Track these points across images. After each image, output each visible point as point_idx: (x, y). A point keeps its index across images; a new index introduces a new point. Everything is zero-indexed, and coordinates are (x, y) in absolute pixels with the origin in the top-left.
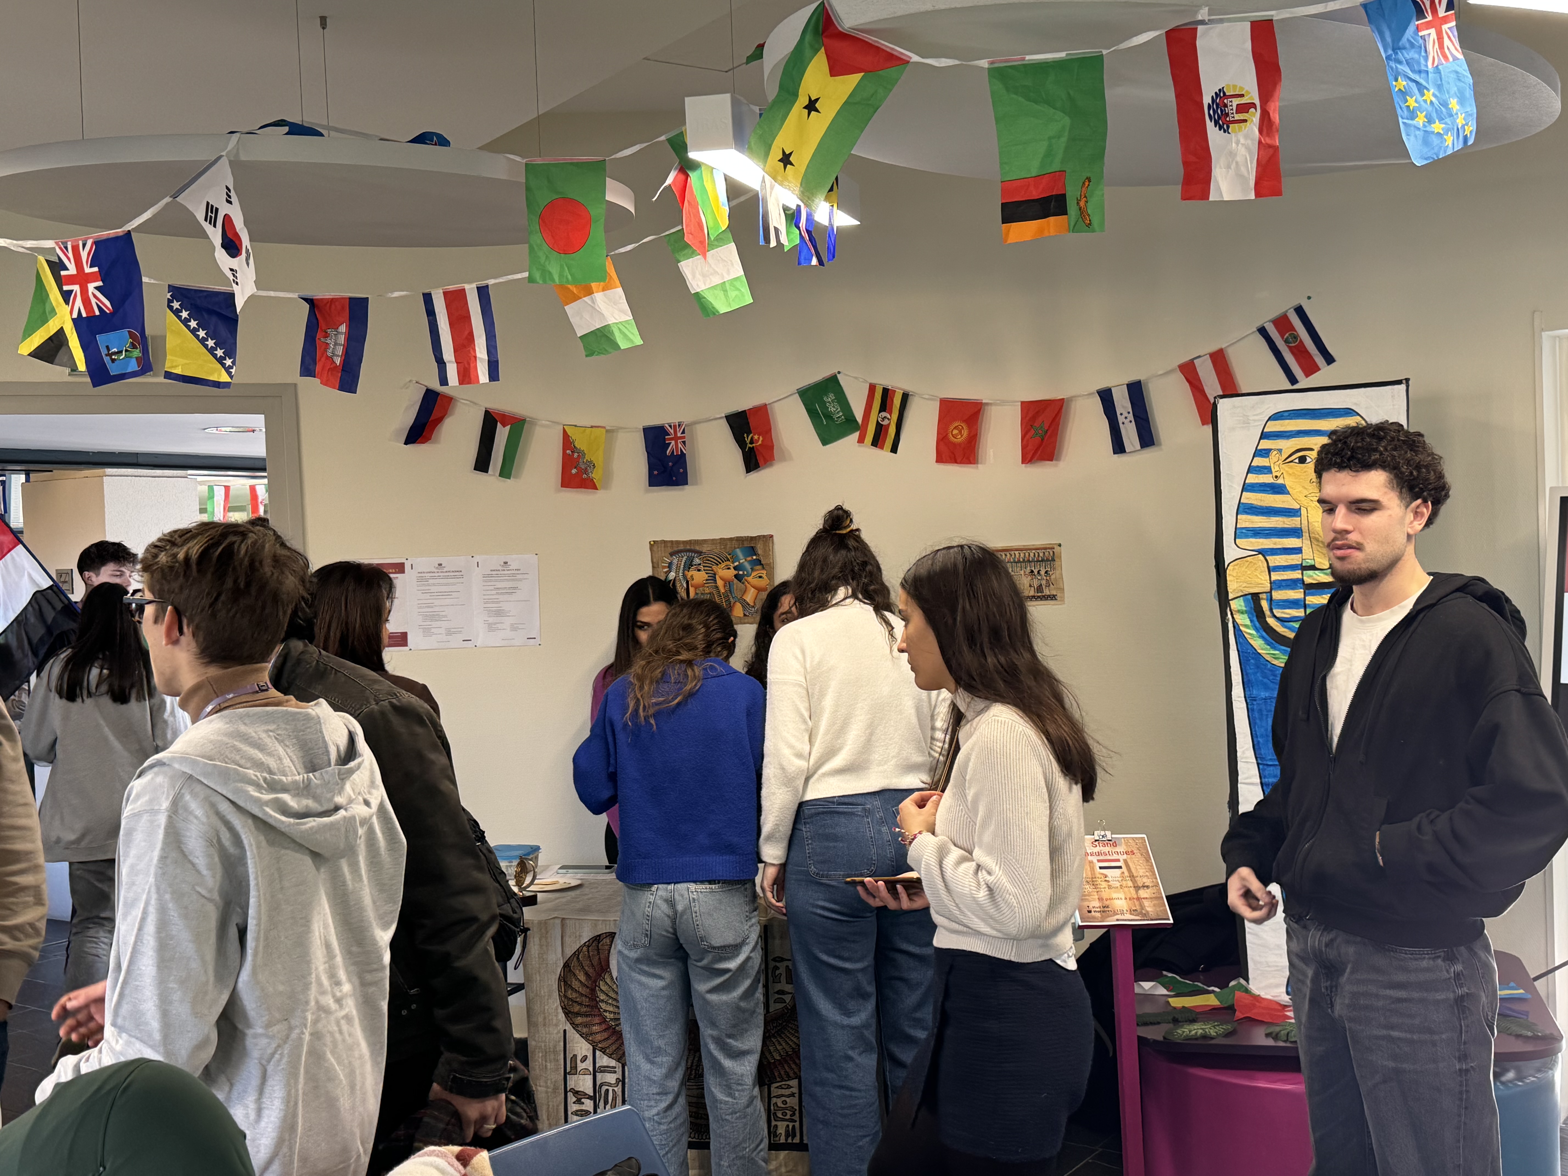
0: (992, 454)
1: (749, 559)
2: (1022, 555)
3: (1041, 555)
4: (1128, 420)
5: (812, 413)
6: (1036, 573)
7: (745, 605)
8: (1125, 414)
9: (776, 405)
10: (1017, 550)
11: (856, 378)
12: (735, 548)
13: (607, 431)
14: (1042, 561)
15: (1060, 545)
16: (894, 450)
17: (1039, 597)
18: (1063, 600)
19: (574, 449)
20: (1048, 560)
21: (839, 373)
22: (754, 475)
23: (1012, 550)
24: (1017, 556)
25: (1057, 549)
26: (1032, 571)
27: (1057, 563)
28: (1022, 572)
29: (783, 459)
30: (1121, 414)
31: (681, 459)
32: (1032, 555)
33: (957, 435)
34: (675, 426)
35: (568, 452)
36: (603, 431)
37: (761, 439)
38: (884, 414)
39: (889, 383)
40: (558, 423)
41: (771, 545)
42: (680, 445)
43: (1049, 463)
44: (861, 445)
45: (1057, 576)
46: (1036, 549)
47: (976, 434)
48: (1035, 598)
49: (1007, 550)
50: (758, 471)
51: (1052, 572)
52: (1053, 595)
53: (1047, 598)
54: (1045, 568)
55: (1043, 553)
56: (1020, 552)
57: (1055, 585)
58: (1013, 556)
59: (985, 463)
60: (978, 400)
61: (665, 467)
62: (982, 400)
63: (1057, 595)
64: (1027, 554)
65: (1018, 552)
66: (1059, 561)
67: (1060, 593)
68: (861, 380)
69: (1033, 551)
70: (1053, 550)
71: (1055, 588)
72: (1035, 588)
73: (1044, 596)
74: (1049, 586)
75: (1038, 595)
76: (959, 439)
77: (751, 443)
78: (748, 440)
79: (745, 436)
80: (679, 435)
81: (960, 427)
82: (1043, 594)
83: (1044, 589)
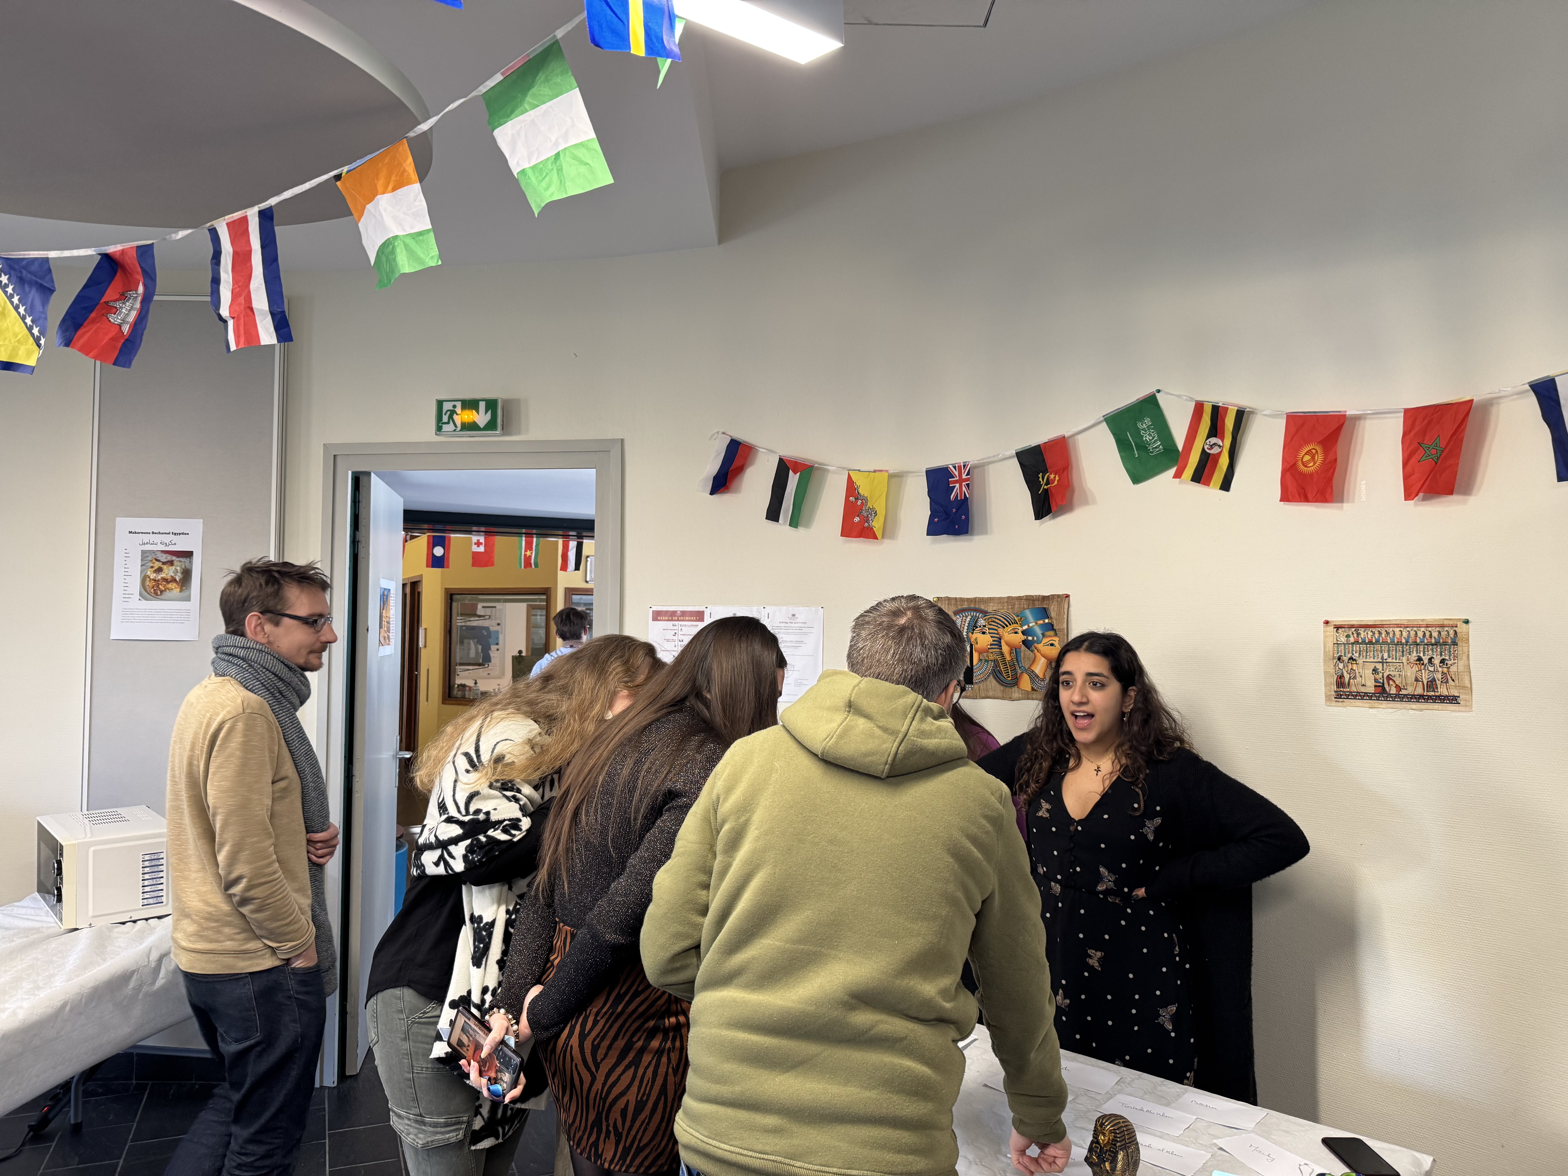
0: (1363, 487)
1: (1041, 622)
2: (1405, 634)
3: (1435, 634)
5: (1123, 445)
6: (1426, 661)
7: (1033, 677)
9: (1079, 437)
10: (1398, 626)
11: (1179, 396)
12: (1024, 609)
13: (891, 477)
14: (1436, 644)
15: (1467, 622)
16: (1226, 486)
17: (1430, 697)
18: (1469, 706)
19: (858, 497)
20: (1445, 643)
21: (1159, 391)
22: (1049, 524)
23: (1389, 626)
24: (1398, 634)
25: (1461, 628)
26: (1420, 659)
27: (1461, 649)
28: (1404, 659)
29: (1085, 502)
31: (964, 505)
32: (1420, 634)
33: (1308, 461)
34: (960, 467)
35: (852, 499)
36: (886, 474)
37: (1057, 478)
38: (1213, 440)
39: (1220, 399)
40: (843, 469)
41: (1066, 607)
42: (964, 489)
43: (1450, 497)
44: (1180, 483)
45: (1461, 669)
46: (1427, 626)
47: (1336, 460)
48: (1424, 699)
49: (1382, 626)
50: (1054, 517)
51: (1452, 661)
52: (1454, 696)
53: (1444, 700)
54: (1441, 655)
55: (1440, 632)
56: (1402, 629)
57: (1457, 681)
58: (1391, 635)
59: (1353, 502)
60: (1340, 412)
61: (947, 514)
62: (1346, 412)
63: (1459, 697)
64: (1412, 633)
65: (1399, 629)
66: (1464, 645)
67: (1465, 694)
68: (1185, 398)
69: (1423, 629)
70: (1455, 629)
71: (1456, 686)
72: (1423, 684)
73: (1439, 696)
74: (1447, 682)
75: (1428, 694)
76: (1312, 468)
77: (1046, 484)
78: (1043, 480)
79: (1040, 475)
80: (964, 476)
81: (1314, 451)
82: (1436, 694)
83: (1439, 687)
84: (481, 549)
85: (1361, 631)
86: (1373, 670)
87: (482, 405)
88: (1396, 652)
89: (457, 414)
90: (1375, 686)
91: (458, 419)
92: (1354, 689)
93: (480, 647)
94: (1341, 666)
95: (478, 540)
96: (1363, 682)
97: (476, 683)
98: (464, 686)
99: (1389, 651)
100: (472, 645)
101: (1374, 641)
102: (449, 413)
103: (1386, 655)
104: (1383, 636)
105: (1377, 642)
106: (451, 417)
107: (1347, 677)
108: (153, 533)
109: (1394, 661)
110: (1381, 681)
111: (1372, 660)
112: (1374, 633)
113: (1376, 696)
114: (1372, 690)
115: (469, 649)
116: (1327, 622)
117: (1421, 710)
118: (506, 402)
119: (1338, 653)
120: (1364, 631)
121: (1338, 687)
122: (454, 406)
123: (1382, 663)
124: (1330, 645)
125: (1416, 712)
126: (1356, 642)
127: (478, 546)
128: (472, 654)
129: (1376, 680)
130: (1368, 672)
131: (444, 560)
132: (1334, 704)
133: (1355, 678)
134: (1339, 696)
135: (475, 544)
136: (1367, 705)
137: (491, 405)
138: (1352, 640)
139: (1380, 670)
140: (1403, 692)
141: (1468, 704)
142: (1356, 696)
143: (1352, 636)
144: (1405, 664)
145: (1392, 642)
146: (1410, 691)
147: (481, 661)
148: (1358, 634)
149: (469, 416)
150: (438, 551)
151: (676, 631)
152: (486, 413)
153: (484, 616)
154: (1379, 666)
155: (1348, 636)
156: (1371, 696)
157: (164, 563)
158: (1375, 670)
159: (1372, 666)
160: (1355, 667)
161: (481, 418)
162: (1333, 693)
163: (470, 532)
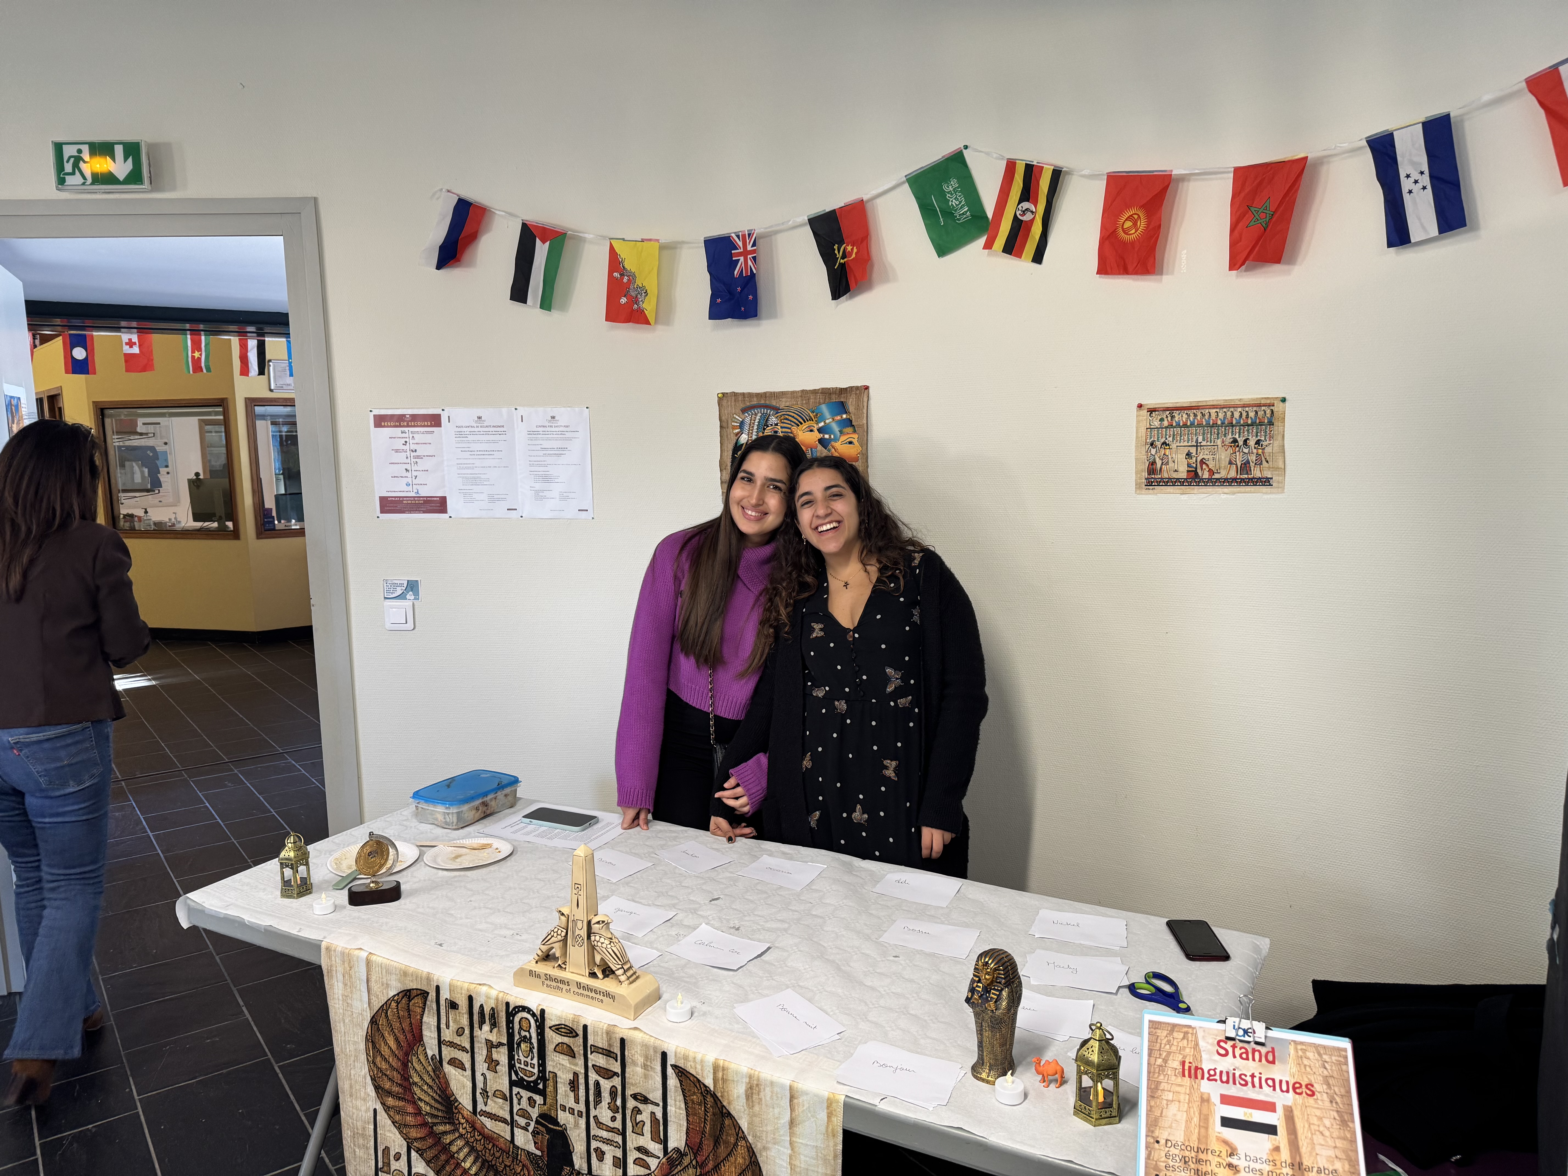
0: (1184, 256)
1: (838, 418)
2: (1221, 415)
3: (1252, 414)
4: (1420, 185)
5: (926, 210)
6: (1241, 443)
8: (1415, 175)
9: (879, 201)
10: (1214, 407)
11: (988, 153)
12: (820, 403)
13: (663, 248)
14: (1252, 425)
15: (1284, 400)
16: (1038, 258)
17: (1243, 480)
18: (1281, 488)
19: (623, 272)
20: (1261, 424)
21: (966, 147)
22: (847, 304)
23: (1205, 407)
24: (1213, 415)
25: (1278, 407)
26: (1235, 441)
27: (1276, 429)
28: (1219, 442)
29: (886, 279)
30: (1408, 176)
31: (750, 281)
32: (1237, 415)
33: (1129, 228)
34: (744, 236)
35: (616, 274)
36: (657, 244)
37: (855, 250)
38: (1026, 205)
39: (1034, 157)
40: (604, 237)
41: (865, 400)
42: (750, 263)
43: (1277, 267)
44: (989, 255)
45: (1276, 449)
46: (1244, 406)
47: (1160, 226)
48: (1237, 482)
49: (1197, 408)
50: (851, 297)
51: (1268, 442)
52: (1267, 478)
53: (1257, 482)
54: (1257, 436)
55: (1256, 412)
56: (1218, 410)
57: (1270, 463)
58: (1207, 417)
59: (1172, 273)
60: (1165, 171)
61: (731, 293)
62: (1172, 171)
63: (1272, 478)
64: (1229, 414)
65: (1215, 410)
66: (1280, 424)
67: (1278, 475)
68: (995, 155)
69: (1239, 409)
70: (1272, 408)
71: (1269, 468)
72: (1237, 467)
73: (1252, 479)
74: (1261, 464)
75: (1241, 477)
76: (1133, 235)
77: (843, 258)
78: (839, 253)
79: (836, 247)
80: (749, 248)
81: (1136, 217)
82: (1250, 476)
83: (1252, 469)
84: (136, 350)
85: (1176, 414)
86: (1187, 455)
87: (119, 150)
88: (1211, 435)
89: (85, 162)
90: (1188, 471)
91: (86, 168)
92: (1166, 475)
93: (146, 470)
94: (1153, 451)
95: (130, 340)
96: (1176, 468)
97: (146, 512)
98: (132, 516)
99: (1204, 434)
100: (136, 468)
101: (1189, 424)
102: (72, 160)
103: (1200, 439)
104: (1199, 418)
105: (1192, 424)
106: (76, 166)
107: (1159, 463)
109: (1209, 444)
110: (1194, 465)
111: (1186, 444)
112: (1188, 415)
113: (1188, 482)
114: (1184, 475)
115: (133, 473)
116: (1140, 406)
117: (1234, 493)
118: (153, 147)
119: (1151, 438)
120: (1179, 414)
121: (1149, 474)
122: (80, 151)
123: (1197, 446)
124: (1143, 431)
125: (1228, 496)
126: (1170, 426)
127: (131, 347)
128: (138, 478)
129: (1189, 465)
130: (1181, 457)
131: (87, 364)
132: (1144, 491)
133: (1167, 463)
134: (1150, 483)
135: (127, 344)
136: (1178, 491)
137: (132, 150)
138: (1166, 423)
139: (1194, 454)
140: (1216, 476)
141: (1280, 485)
142: (1167, 482)
143: (1166, 419)
144: (1220, 446)
145: (1208, 425)
146: (1223, 474)
147: (149, 487)
148: (1173, 417)
149: (103, 165)
150: (79, 353)
151: (407, 440)
152: (125, 160)
153: (147, 434)
154: (1193, 450)
155: (1162, 420)
156: (1183, 482)
158: (1189, 455)
159: (1186, 450)
160: (1167, 452)
161: (119, 167)
162: (1144, 481)
163: (118, 329)
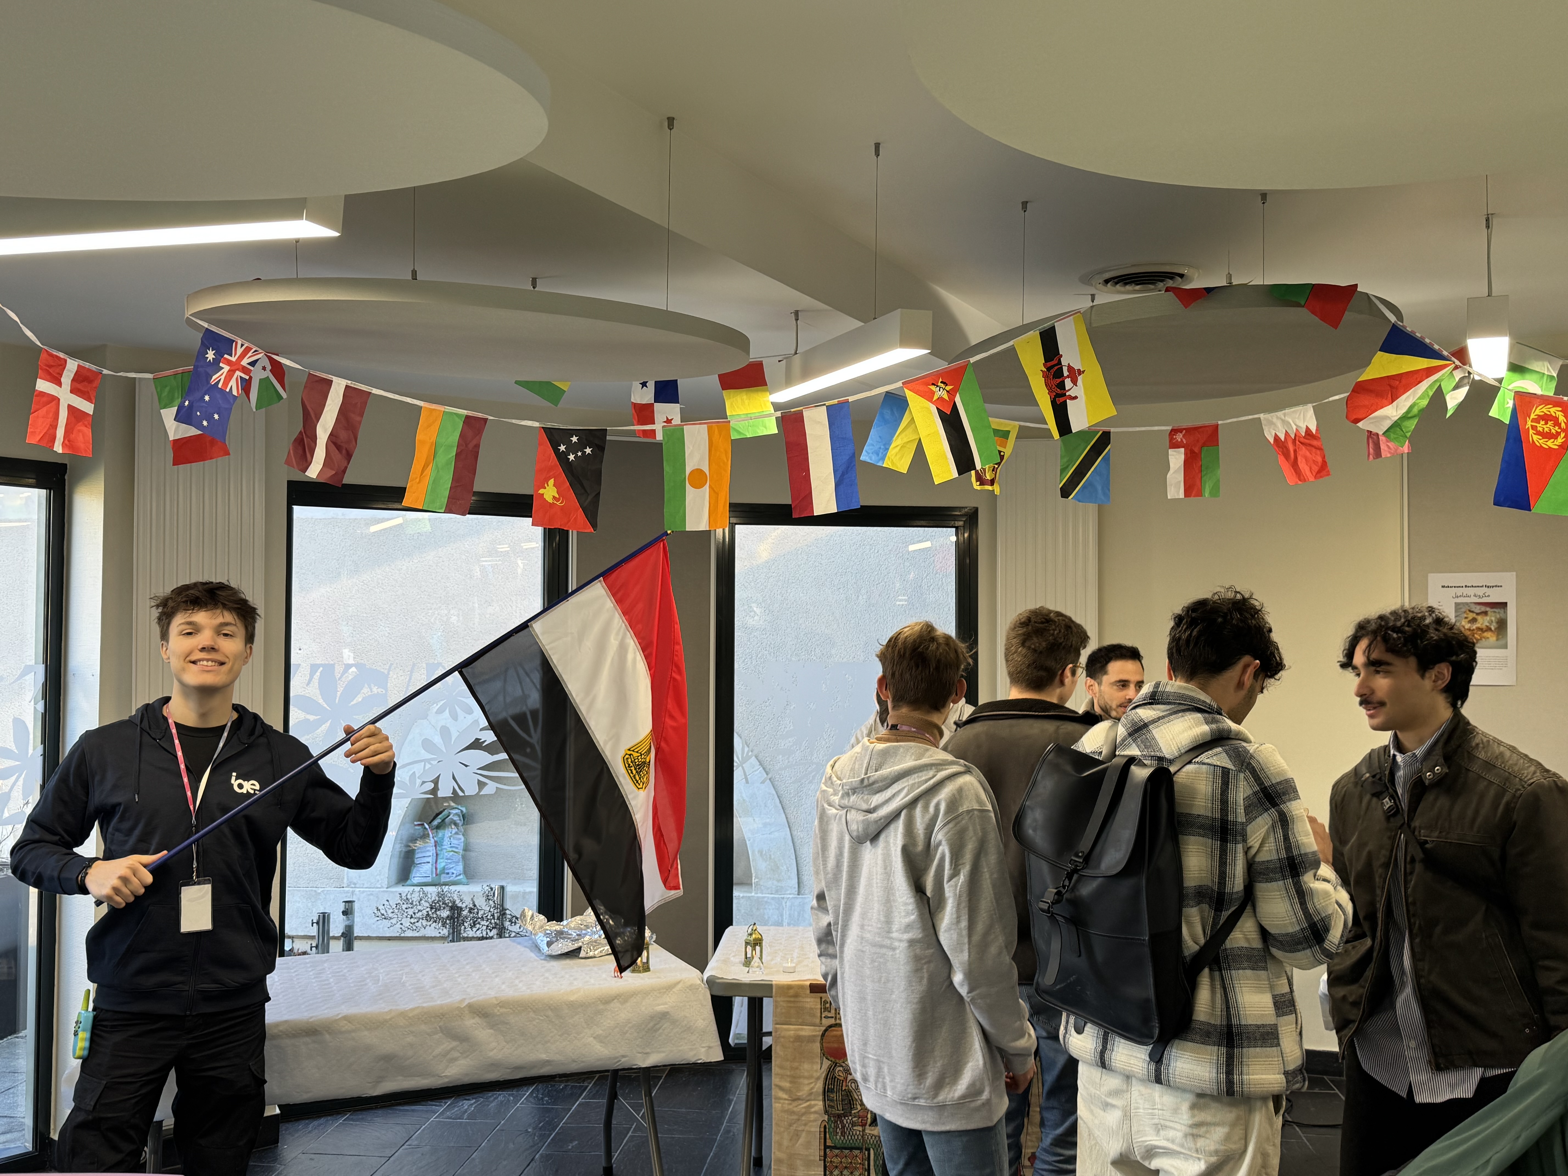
108: (1466, 586)
157: (1478, 614)
